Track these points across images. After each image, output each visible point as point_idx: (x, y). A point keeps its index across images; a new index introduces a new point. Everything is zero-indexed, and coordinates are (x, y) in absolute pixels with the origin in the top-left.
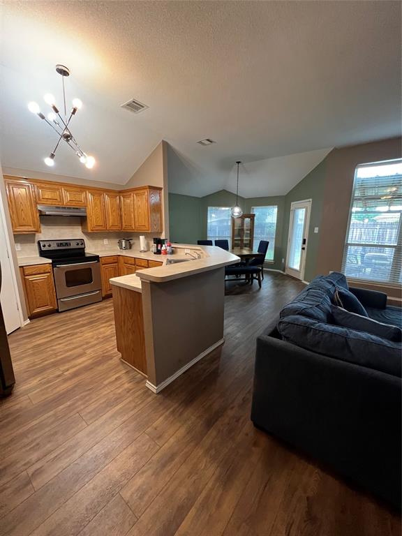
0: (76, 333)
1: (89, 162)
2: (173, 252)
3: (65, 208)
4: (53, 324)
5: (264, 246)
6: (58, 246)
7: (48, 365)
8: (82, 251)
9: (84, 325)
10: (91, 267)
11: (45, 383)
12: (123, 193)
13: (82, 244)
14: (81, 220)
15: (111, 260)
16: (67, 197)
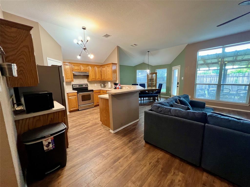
0: (86, 117)
1: (91, 57)
2: (121, 88)
3: (81, 72)
4: (78, 114)
5: (161, 86)
6: (79, 86)
7: (77, 125)
8: (87, 88)
9: (88, 115)
10: (90, 94)
11: (77, 130)
12: (102, 66)
13: (87, 86)
14: (87, 77)
15: (98, 92)
16: (82, 68)
